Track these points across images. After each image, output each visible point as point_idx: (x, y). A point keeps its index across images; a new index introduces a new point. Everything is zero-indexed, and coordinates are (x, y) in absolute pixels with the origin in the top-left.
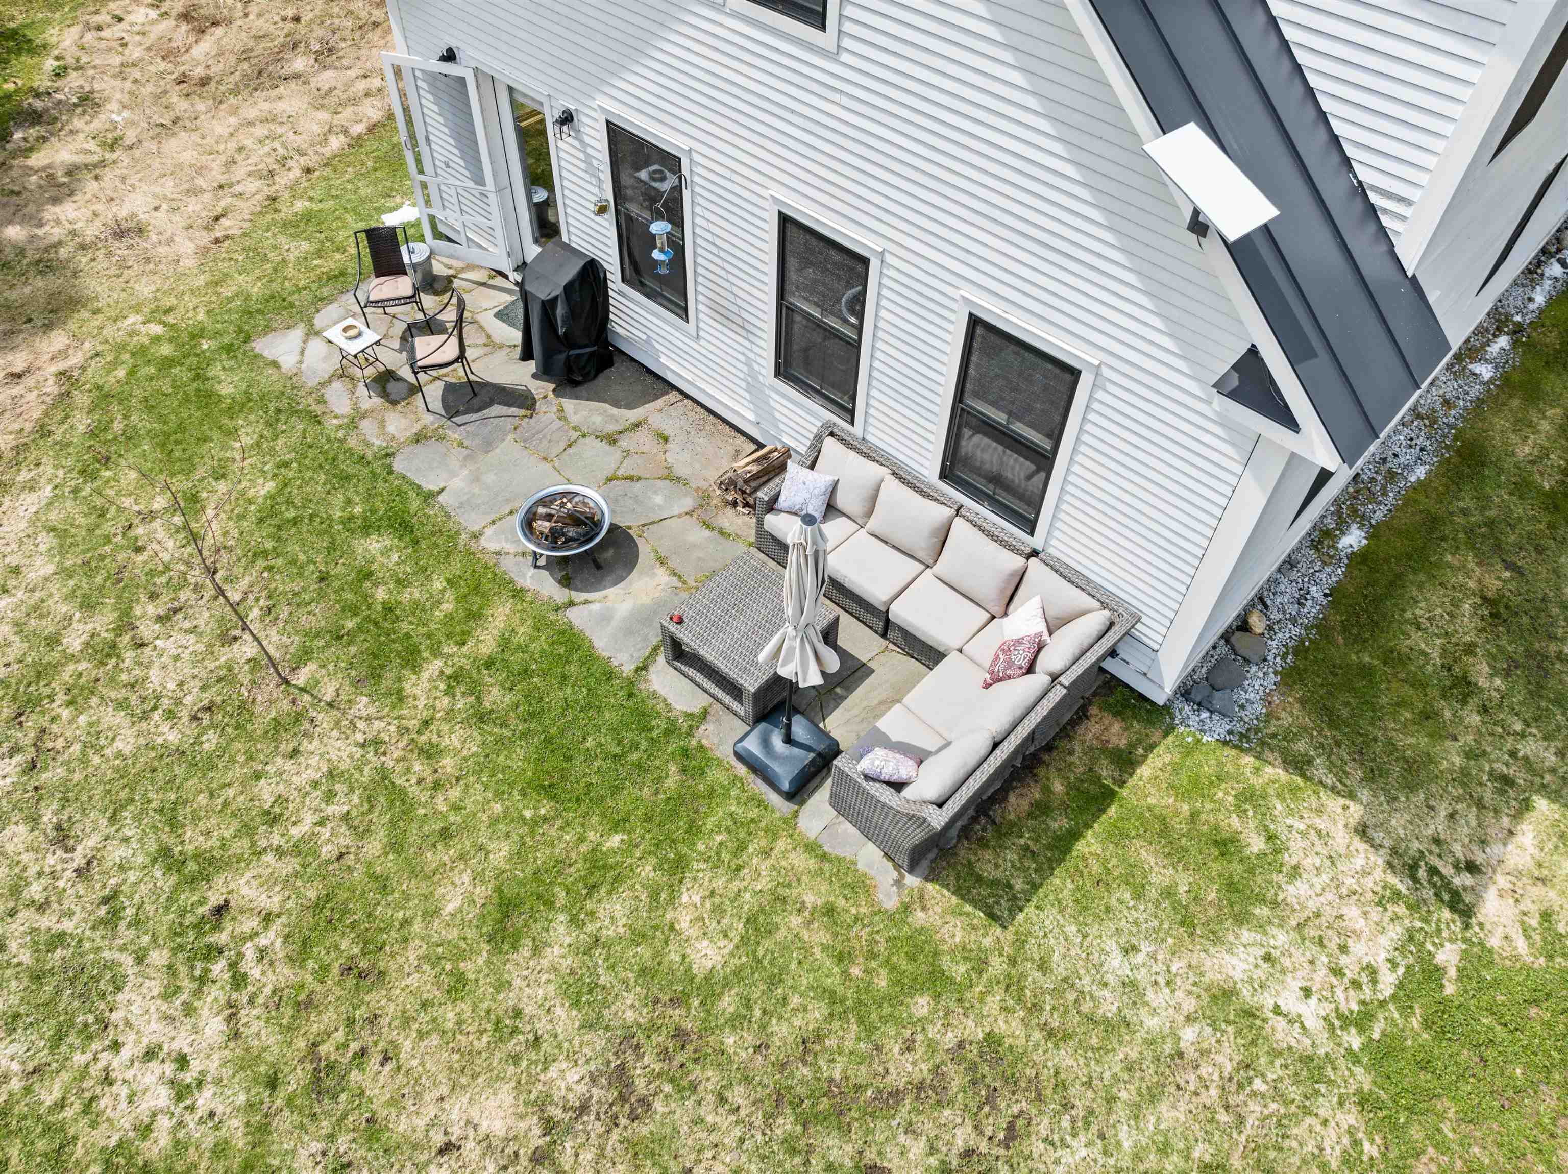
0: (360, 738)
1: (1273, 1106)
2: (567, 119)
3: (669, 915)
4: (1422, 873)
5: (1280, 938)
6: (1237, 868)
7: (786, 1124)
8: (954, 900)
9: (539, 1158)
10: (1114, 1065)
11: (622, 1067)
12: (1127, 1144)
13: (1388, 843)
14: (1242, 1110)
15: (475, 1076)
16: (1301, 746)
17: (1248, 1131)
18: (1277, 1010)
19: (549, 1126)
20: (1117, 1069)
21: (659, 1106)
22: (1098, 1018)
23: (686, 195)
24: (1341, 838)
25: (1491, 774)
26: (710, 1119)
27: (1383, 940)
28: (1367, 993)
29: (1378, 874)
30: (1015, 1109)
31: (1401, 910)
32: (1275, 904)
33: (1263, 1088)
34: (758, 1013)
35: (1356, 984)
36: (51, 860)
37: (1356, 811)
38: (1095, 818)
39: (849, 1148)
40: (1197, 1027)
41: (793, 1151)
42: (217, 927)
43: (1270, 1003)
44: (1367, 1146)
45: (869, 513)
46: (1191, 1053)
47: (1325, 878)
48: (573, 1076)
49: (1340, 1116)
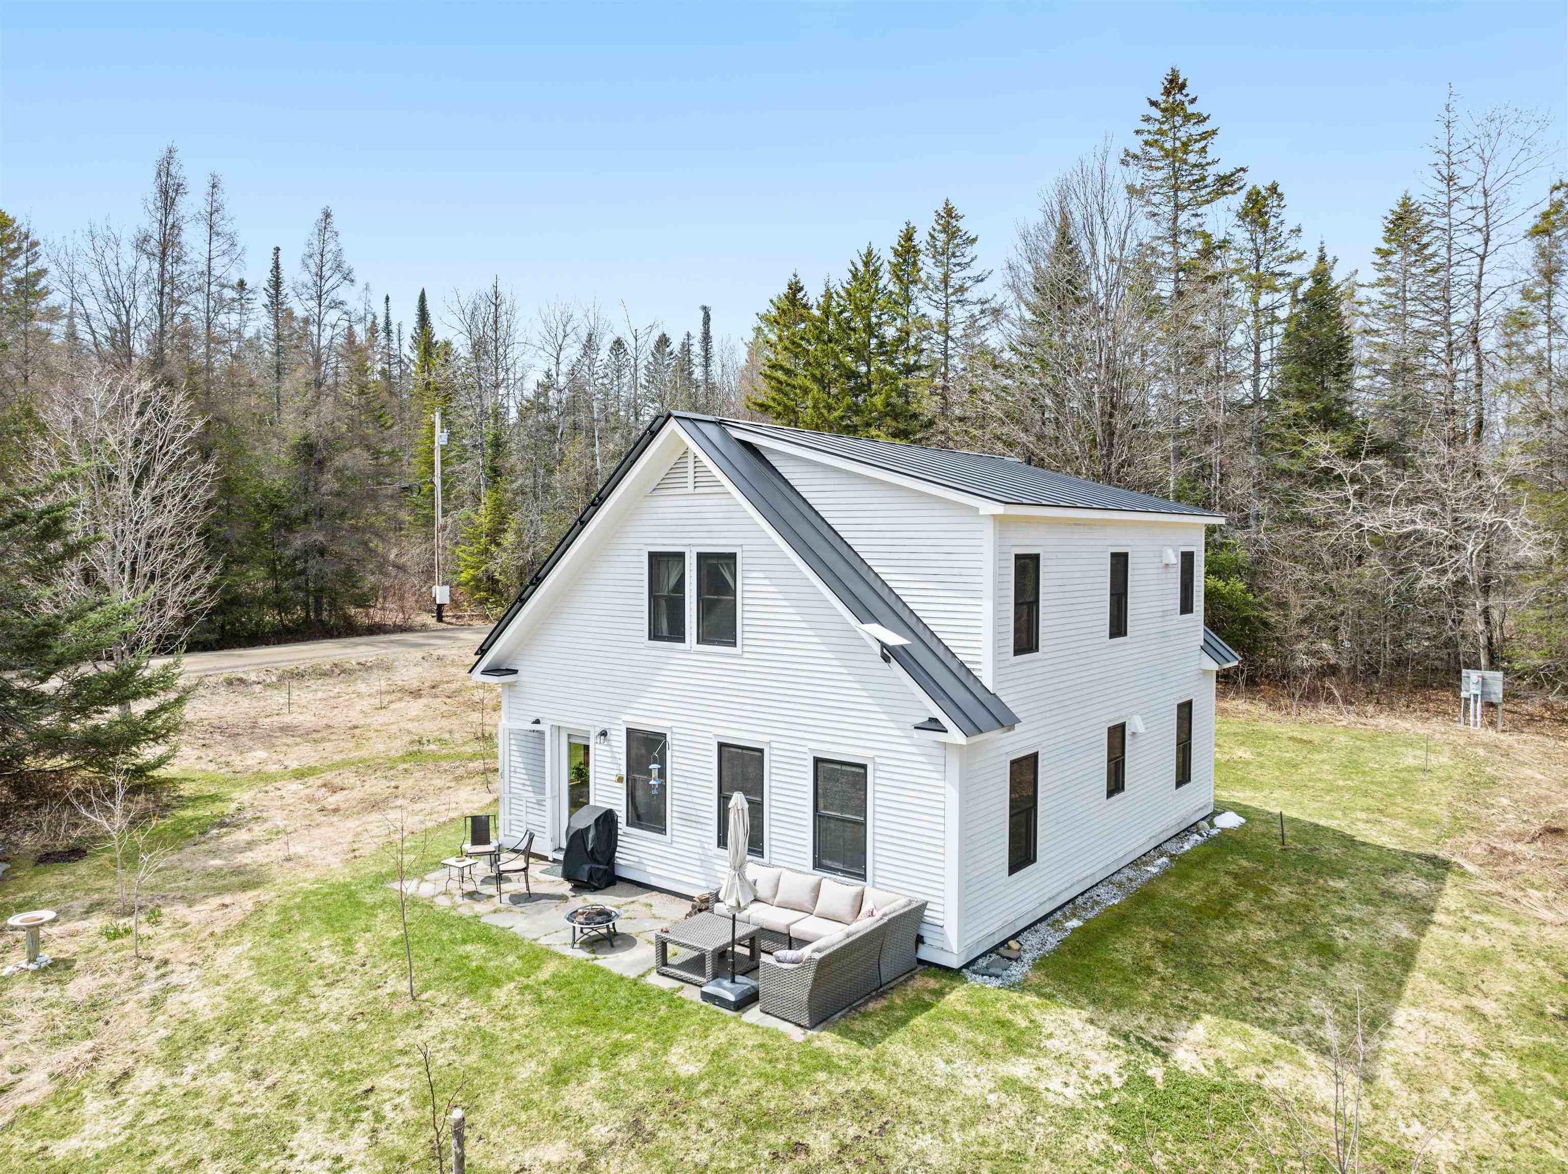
0: (464, 1016)
1: (1052, 1129)
2: (604, 734)
3: (664, 1059)
4: (1132, 1039)
5: (1044, 1062)
6: (1014, 1034)
7: (741, 1130)
8: (839, 1037)
9: (583, 1167)
10: (947, 1107)
11: (637, 1121)
12: (958, 1140)
13: (1108, 1026)
14: (1032, 1131)
15: (539, 1140)
16: (1048, 990)
17: (1037, 1140)
18: (1047, 1089)
19: (589, 1153)
20: (949, 1109)
21: (661, 1134)
22: (932, 1087)
23: (668, 753)
24: (1077, 1025)
25: (1172, 1004)
26: (694, 1137)
27: (1112, 1064)
28: (1106, 1086)
29: (1104, 1038)
30: (885, 1120)
31: (1121, 1052)
32: (1039, 1049)
33: (1044, 1121)
34: (721, 1088)
35: (1098, 1082)
36: (248, 1085)
37: (1085, 1014)
38: (922, 1012)
39: (782, 1137)
40: (996, 1095)
41: (746, 1142)
42: (367, 1097)
43: (1043, 1087)
44: (1115, 1147)
45: (775, 896)
46: (995, 1105)
47: (1070, 1039)
48: (604, 1130)
49: (1095, 1134)
